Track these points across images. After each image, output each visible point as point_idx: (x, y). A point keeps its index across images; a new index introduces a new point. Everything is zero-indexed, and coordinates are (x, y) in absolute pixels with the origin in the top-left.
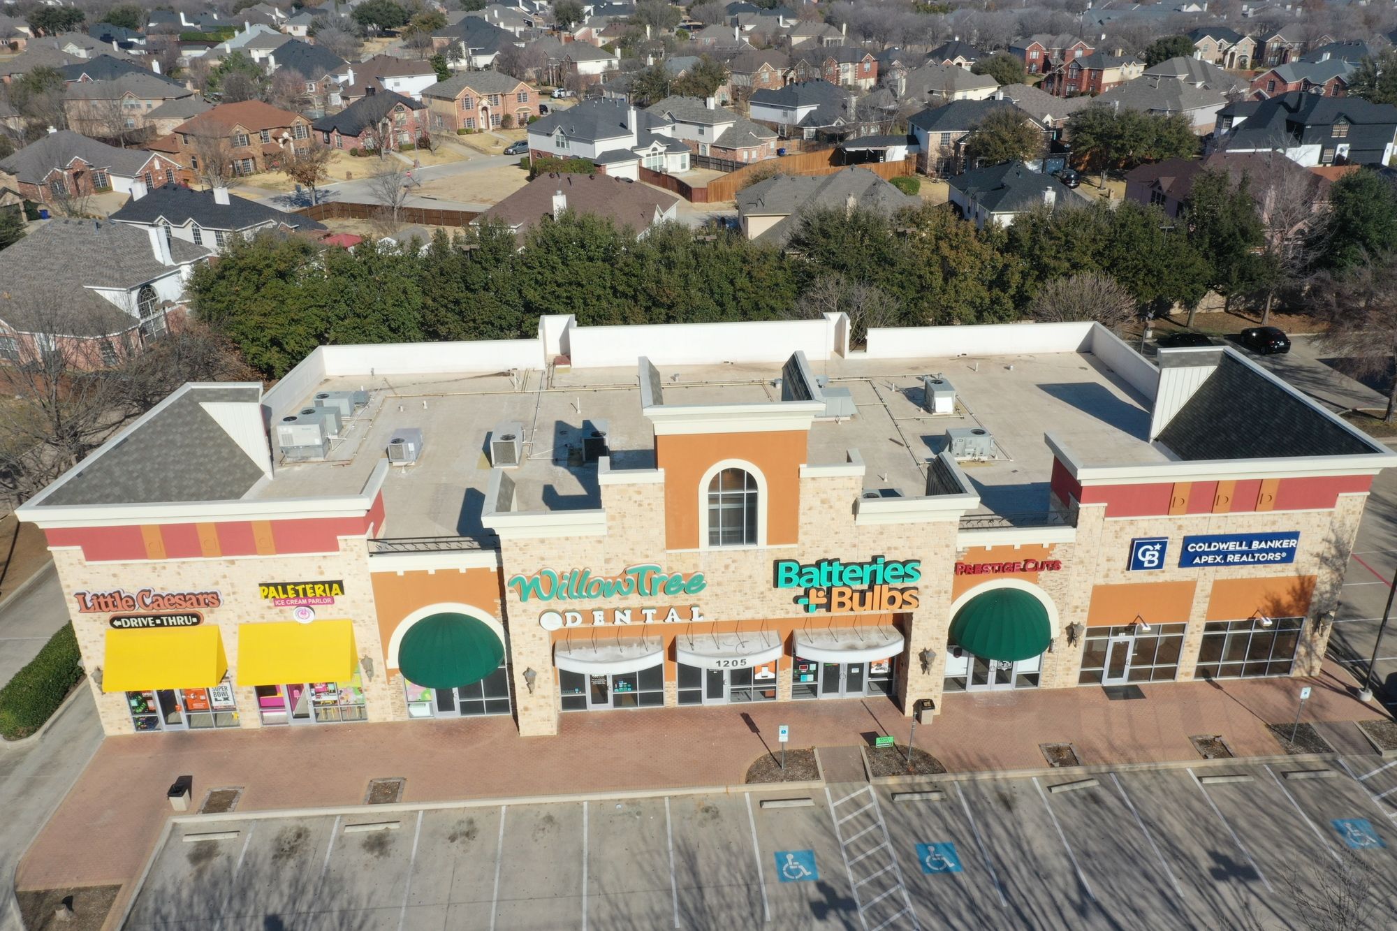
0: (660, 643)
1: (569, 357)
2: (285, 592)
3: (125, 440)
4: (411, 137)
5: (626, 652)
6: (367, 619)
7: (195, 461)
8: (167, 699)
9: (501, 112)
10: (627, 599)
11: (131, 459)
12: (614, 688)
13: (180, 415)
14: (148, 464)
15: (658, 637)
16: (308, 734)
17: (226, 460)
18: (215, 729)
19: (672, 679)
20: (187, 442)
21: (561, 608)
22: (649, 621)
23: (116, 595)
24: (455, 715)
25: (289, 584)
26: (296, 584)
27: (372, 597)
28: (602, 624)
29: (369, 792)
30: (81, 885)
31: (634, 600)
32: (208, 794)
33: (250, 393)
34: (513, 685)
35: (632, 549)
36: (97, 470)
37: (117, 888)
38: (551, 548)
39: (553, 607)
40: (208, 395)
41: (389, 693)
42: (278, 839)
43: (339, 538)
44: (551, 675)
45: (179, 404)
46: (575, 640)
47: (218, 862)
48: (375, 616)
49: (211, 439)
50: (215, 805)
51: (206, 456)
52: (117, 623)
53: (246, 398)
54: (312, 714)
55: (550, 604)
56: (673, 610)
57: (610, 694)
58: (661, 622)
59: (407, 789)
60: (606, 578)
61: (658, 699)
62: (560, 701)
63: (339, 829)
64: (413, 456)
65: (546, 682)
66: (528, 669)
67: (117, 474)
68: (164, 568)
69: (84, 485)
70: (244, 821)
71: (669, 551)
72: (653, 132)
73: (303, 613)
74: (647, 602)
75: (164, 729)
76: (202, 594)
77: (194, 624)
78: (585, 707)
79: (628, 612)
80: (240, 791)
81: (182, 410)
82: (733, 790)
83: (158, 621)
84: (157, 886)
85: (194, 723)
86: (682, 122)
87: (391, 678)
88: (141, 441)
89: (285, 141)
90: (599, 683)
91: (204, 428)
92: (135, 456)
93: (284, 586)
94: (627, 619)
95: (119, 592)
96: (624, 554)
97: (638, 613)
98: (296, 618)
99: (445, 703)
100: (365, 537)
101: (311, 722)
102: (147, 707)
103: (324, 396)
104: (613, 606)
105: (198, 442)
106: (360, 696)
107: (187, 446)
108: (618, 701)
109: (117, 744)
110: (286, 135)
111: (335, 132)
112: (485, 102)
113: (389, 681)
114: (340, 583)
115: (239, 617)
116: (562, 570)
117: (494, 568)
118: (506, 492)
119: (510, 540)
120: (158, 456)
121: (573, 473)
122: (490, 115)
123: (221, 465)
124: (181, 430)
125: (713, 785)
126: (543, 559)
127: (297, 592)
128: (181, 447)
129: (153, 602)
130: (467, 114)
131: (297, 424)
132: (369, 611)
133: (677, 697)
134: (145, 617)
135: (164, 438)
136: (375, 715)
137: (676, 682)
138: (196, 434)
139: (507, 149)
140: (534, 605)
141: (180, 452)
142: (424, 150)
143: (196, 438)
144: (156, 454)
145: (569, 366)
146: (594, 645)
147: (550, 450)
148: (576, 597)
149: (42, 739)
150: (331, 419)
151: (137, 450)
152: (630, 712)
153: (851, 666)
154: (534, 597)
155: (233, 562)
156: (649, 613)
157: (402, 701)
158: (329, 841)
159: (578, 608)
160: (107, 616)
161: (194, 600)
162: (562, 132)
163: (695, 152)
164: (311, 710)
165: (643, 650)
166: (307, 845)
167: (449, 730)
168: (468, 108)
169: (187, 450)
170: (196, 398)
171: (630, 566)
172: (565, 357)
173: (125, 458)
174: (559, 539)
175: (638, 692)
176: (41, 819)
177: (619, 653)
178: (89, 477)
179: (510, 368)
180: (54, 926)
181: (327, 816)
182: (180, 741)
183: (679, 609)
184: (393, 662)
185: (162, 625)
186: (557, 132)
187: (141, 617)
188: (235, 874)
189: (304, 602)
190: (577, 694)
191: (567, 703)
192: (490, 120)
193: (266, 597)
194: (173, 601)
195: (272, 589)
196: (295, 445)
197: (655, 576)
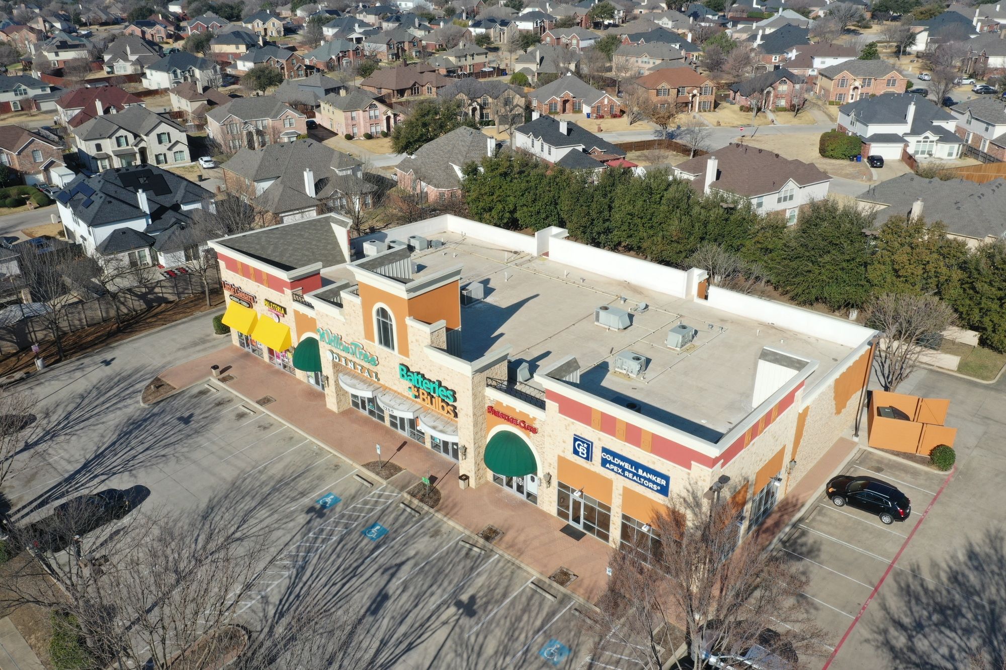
2: (270, 305)
3: (277, 228)
4: (787, 102)
5: (361, 385)
6: (293, 329)
7: (309, 246)
11: (274, 236)
14: (282, 241)
17: (328, 250)
18: (258, 356)
20: (310, 237)
22: (359, 372)
25: (272, 302)
26: (274, 303)
27: (294, 320)
28: (345, 364)
29: (261, 399)
30: (169, 383)
33: (345, 223)
35: (354, 333)
36: (254, 236)
37: (175, 389)
38: (330, 320)
39: (332, 349)
40: (334, 220)
42: (223, 399)
43: (284, 289)
44: (333, 382)
45: (322, 220)
47: (203, 396)
48: (296, 329)
50: (224, 379)
52: (232, 297)
53: (343, 225)
55: (329, 346)
56: (366, 371)
57: (367, 407)
58: (363, 374)
60: (346, 343)
63: (240, 405)
65: (332, 385)
66: (327, 375)
67: (263, 240)
68: (243, 280)
70: (224, 388)
71: (365, 340)
72: (932, 124)
73: (276, 317)
75: (246, 349)
77: (249, 307)
78: (360, 408)
79: (352, 364)
80: (235, 378)
81: (318, 223)
82: (355, 465)
83: (240, 301)
85: (253, 351)
88: (285, 231)
89: (694, 96)
90: (362, 400)
91: (325, 234)
92: (277, 236)
94: (352, 367)
95: (233, 285)
96: (350, 334)
97: (356, 366)
98: (274, 318)
99: (317, 381)
100: (291, 292)
101: (281, 368)
102: (243, 338)
103: (414, 237)
104: (350, 358)
109: (234, 347)
110: (695, 92)
111: (739, 93)
112: (858, 83)
114: (286, 309)
115: (262, 311)
116: (334, 332)
120: (289, 239)
123: (322, 252)
124: (311, 231)
125: (350, 459)
126: (328, 324)
127: (274, 307)
128: (305, 238)
129: (239, 293)
132: (293, 324)
135: (298, 233)
136: (298, 375)
138: (319, 235)
140: (326, 345)
141: (303, 240)
142: (793, 113)
143: (317, 237)
145: (548, 258)
148: (336, 348)
149: (224, 338)
151: (280, 233)
152: (374, 420)
153: (454, 444)
154: (324, 341)
155: (258, 286)
156: (359, 367)
158: (232, 407)
160: (230, 293)
161: (250, 297)
162: (855, 115)
163: (970, 145)
166: (227, 405)
167: (311, 393)
168: (842, 86)
169: (308, 240)
170: (330, 220)
171: (352, 341)
175: (375, 411)
176: (191, 360)
177: (357, 384)
178: (248, 238)
179: (520, 250)
181: (242, 399)
182: (246, 355)
183: (370, 371)
185: (241, 303)
186: (853, 114)
187: (237, 298)
189: (276, 312)
192: (859, 97)
193: (266, 305)
194: (245, 295)
195: (267, 302)
197: (360, 350)
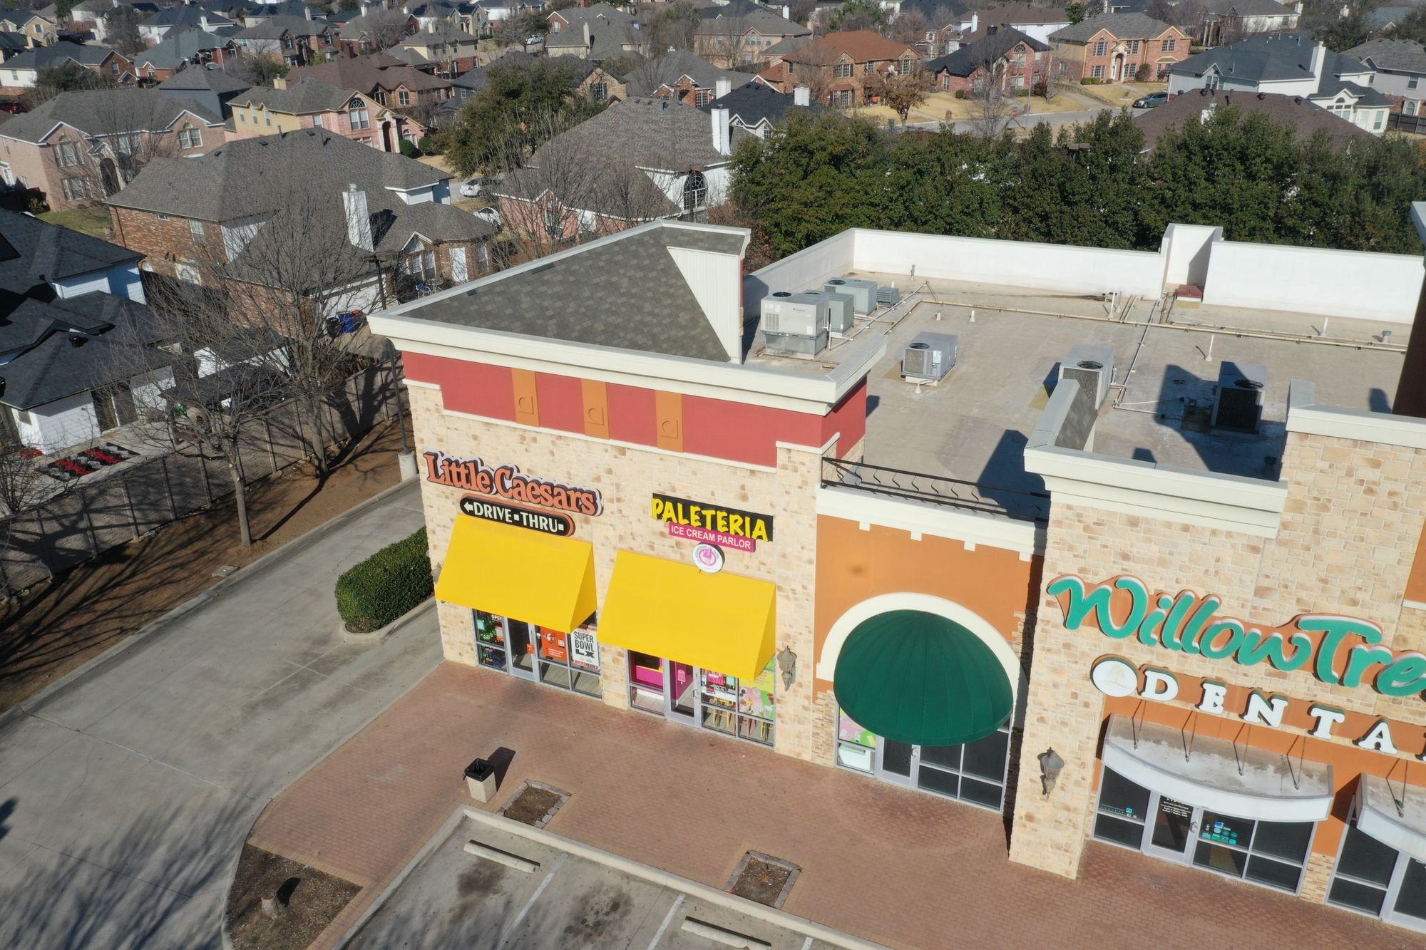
0: (1326, 778)
1: (1202, 288)
2: (687, 515)
3: (551, 266)
4: (1027, 82)
5: (1249, 777)
6: (799, 589)
7: (638, 318)
8: (518, 630)
9: (1138, 60)
10: (1284, 677)
11: (550, 292)
12: (1203, 829)
13: (636, 255)
14: (572, 304)
15: (1322, 767)
16: (686, 740)
17: (682, 328)
18: (570, 692)
19: (1326, 850)
20: (634, 291)
21: (1141, 657)
22: (1323, 733)
23: (471, 466)
24: (908, 784)
25: (695, 504)
26: (704, 506)
27: (813, 556)
28: (1219, 711)
29: (738, 872)
30: (318, 866)
31: (1300, 684)
32: (522, 787)
33: (732, 240)
34: (1015, 767)
35: (1325, 581)
36: (499, 294)
37: (355, 889)
38: (1149, 540)
39: (1124, 653)
40: (680, 238)
41: (812, 716)
42: (584, 900)
43: (779, 444)
44: (1089, 773)
45: (639, 241)
46: (1150, 724)
47: (493, 902)
48: (812, 589)
49: (671, 296)
50: (524, 808)
51: (656, 316)
52: (468, 507)
53: (726, 247)
54: (698, 712)
55: (1119, 647)
56: (1383, 727)
57: (1193, 838)
58: (1347, 742)
59: (797, 889)
60: (1248, 625)
61: (1291, 878)
62: (1092, 820)
63: (675, 918)
64: (937, 372)
65: (1077, 783)
66: (1050, 752)
67: (525, 306)
68: (535, 440)
69: (473, 308)
70: (553, 850)
71: (1408, 604)
72: (1342, 79)
73: (708, 555)
74: (1324, 693)
75: (512, 672)
76: (575, 490)
77: (559, 533)
78: (1137, 842)
79: (1280, 705)
80: (564, 798)
81: (641, 249)
83: (517, 517)
84: (402, 909)
85: (548, 676)
86: (1386, 72)
87: (820, 695)
88: (572, 273)
89: (890, 75)
90: (1176, 812)
91: (663, 279)
92: (557, 289)
93: (687, 504)
94: (1275, 717)
95: (475, 462)
96: (1301, 586)
97: (1304, 712)
98: (696, 560)
99: (895, 760)
100: (819, 451)
101: (694, 723)
102: (495, 637)
103: (838, 282)
104: (1249, 683)
105: (650, 294)
106: (769, 708)
107: (634, 296)
108: (1204, 855)
109: (452, 672)
110: (891, 68)
111: (945, 73)
112: (1121, 48)
113: (815, 698)
114: (768, 521)
115: (621, 538)
116: (1161, 587)
117: (1026, 556)
118: (1080, 423)
119: (1069, 507)
120: (588, 298)
121: (1188, 440)
122: (1124, 63)
123: (673, 332)
124: (631, 273)
126: (1126, 557)
127: (702, 518)
128: (623, 295)
129: (513, 488)
130: (1098, 60)
131: (788, 301)
132: (803, 576)
133: (1328, 887)
134: (502, 507)
135: (604, 278)
136: (784, 744)
137: (1335, 860)
138: (651, 284)
139: (1138, 101)
140: (1088, 639)
141: (621, 301)
142: (1039, 98)
143: (649, 289)
144: (587, 294)
145: (1199, 300)
146: (1186, 744)
147: (1153, 401)
148: (1175, 647)
149: (384, 640)
150: (838, 308)
151: (561, 282)
152: (1224, 884)
154: (1091, 625)
155: (623, 451)
156: (1327, 718)
157: (829, 734)
158: (654, 933)
159: (1173, 667)
160: (460, 493)
161: (563, 497)
162: (1217, 72)
163: (1397, 111)
164: (697, 706)
165: (1288, 783)
166: (621, 928)
167: (892, 805)
168: (1100, 53)
169: (633, 301)
170: (665, 239)
171: (1308, 613)
172: (1196, 286)
173: (543, 289)
174: (1169, 525)
175: (1250, 852)
176: (329, 746)
177: (1236, 774)
178: (485, 299)
179: (1107, 292)
180: (256, 918)
181: (666, 888)
182: (525, 694)
183: (1397, 728)
184: (827, 671)
185: (520, 523)
186: (1209, 74)
187: (496, 506)
188: (505, 935)
189: (712, 537)
190: (1128, 817)
191: (1105, 827)
192: (1123, 70)
193: (660, 516)
194: (537, 492)
195: (669, 505)
196: (781, 330)
197: (1363, 647)
